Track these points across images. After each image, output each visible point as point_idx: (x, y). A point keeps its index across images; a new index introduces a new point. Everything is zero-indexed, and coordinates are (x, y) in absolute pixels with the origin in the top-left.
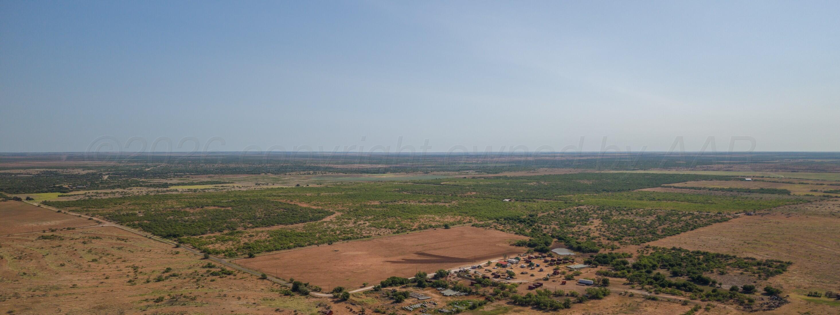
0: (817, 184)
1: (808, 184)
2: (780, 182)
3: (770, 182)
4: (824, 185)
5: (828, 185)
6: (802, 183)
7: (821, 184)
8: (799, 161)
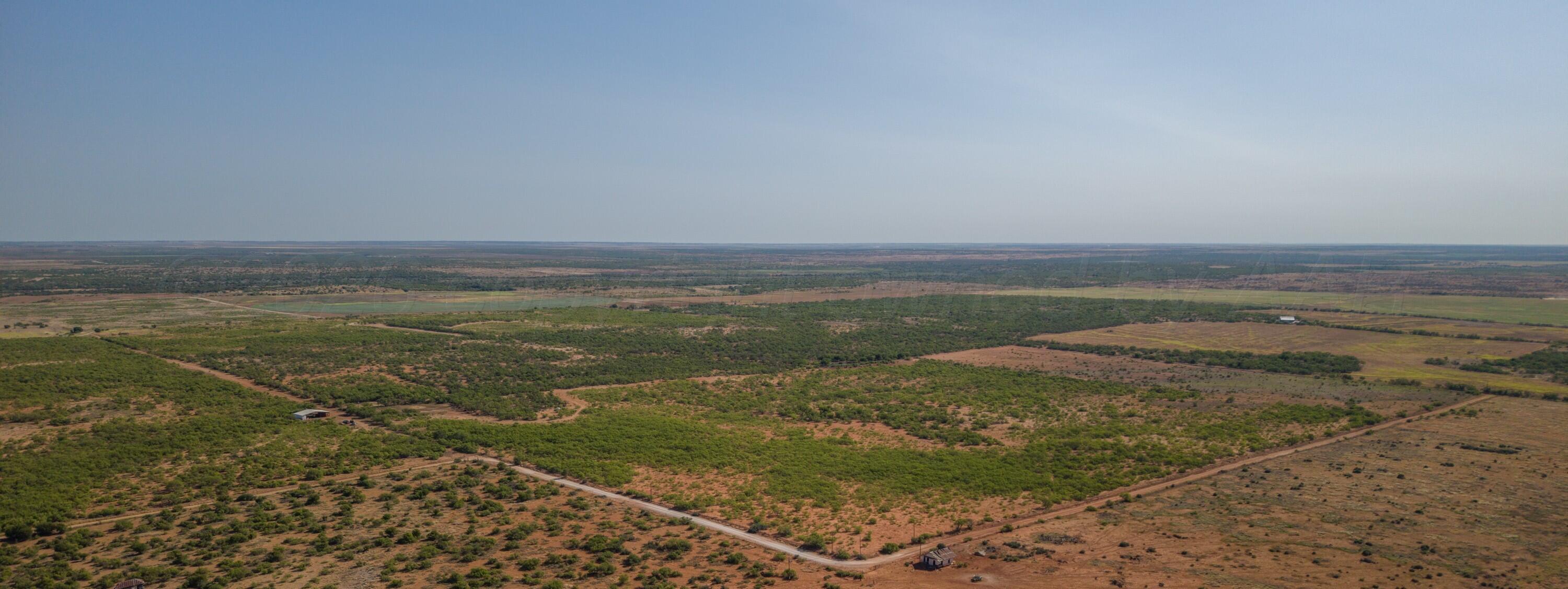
0: (1461, 337)
1: (1437, 335)
2: (1364, 329)
3: (1339, 327)
4: (1478, 338)
5: (1489, 339)
6: (1421, 333)
7: (1472, 337)
8: (1478, 265)
